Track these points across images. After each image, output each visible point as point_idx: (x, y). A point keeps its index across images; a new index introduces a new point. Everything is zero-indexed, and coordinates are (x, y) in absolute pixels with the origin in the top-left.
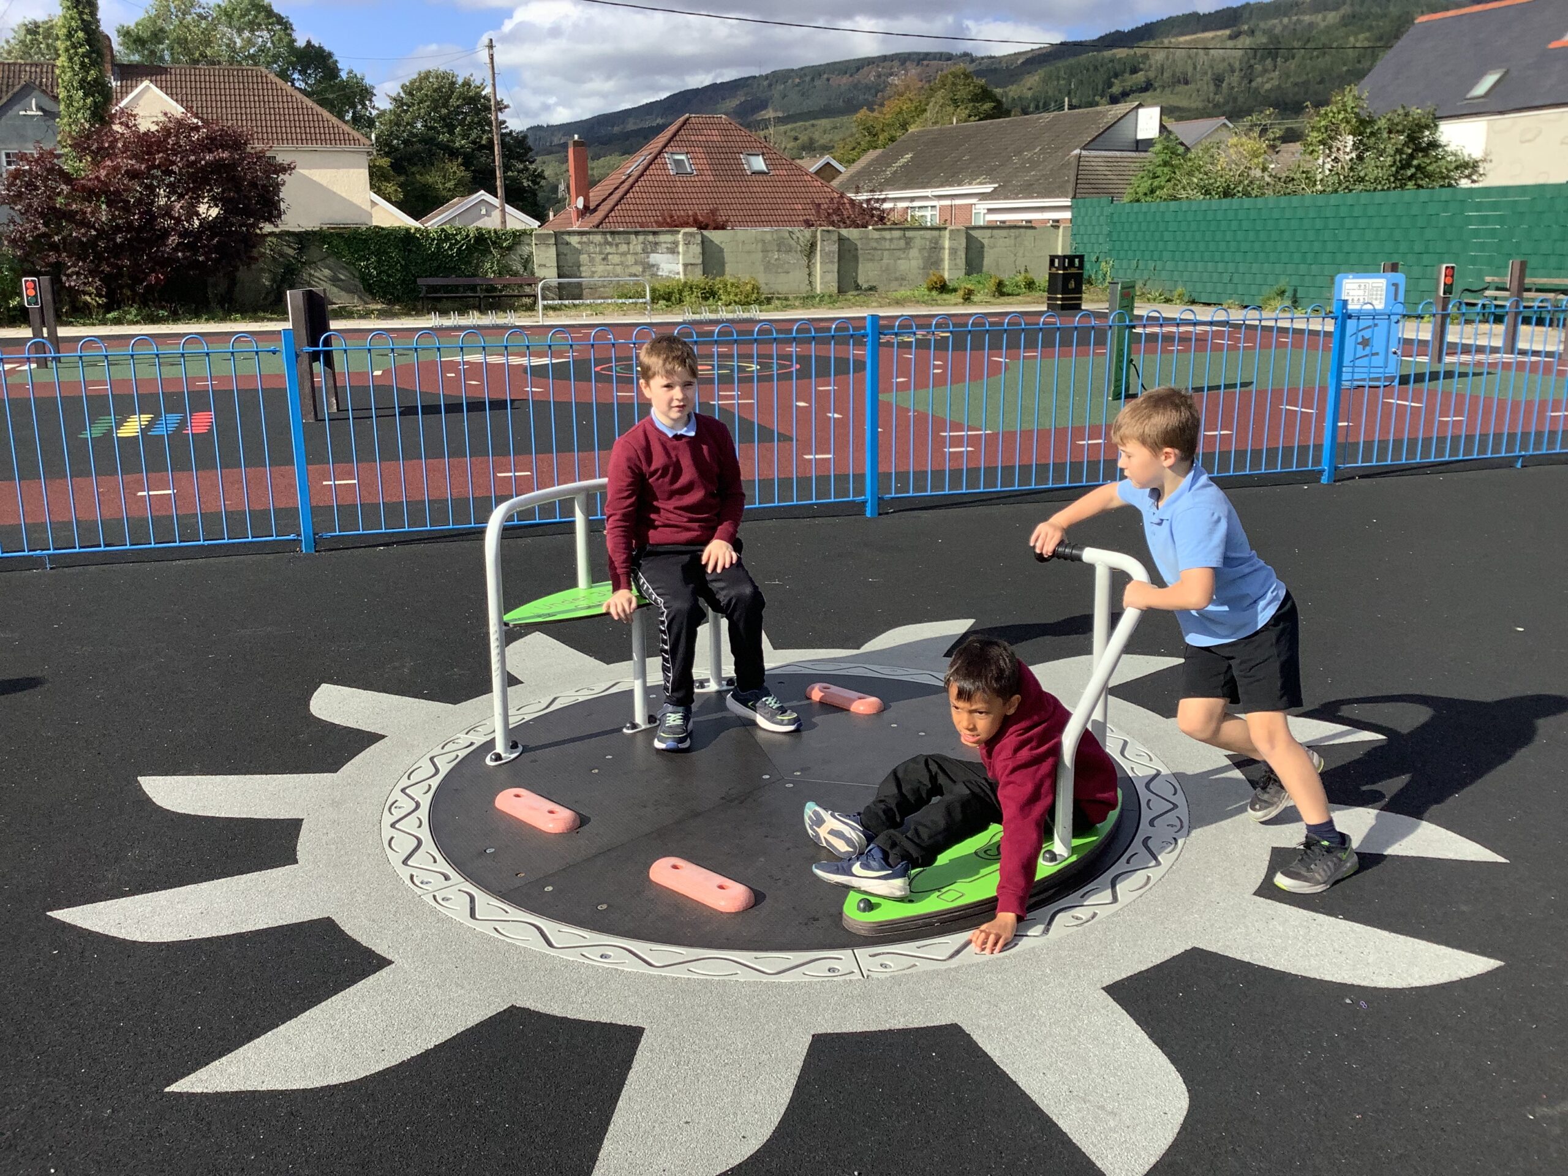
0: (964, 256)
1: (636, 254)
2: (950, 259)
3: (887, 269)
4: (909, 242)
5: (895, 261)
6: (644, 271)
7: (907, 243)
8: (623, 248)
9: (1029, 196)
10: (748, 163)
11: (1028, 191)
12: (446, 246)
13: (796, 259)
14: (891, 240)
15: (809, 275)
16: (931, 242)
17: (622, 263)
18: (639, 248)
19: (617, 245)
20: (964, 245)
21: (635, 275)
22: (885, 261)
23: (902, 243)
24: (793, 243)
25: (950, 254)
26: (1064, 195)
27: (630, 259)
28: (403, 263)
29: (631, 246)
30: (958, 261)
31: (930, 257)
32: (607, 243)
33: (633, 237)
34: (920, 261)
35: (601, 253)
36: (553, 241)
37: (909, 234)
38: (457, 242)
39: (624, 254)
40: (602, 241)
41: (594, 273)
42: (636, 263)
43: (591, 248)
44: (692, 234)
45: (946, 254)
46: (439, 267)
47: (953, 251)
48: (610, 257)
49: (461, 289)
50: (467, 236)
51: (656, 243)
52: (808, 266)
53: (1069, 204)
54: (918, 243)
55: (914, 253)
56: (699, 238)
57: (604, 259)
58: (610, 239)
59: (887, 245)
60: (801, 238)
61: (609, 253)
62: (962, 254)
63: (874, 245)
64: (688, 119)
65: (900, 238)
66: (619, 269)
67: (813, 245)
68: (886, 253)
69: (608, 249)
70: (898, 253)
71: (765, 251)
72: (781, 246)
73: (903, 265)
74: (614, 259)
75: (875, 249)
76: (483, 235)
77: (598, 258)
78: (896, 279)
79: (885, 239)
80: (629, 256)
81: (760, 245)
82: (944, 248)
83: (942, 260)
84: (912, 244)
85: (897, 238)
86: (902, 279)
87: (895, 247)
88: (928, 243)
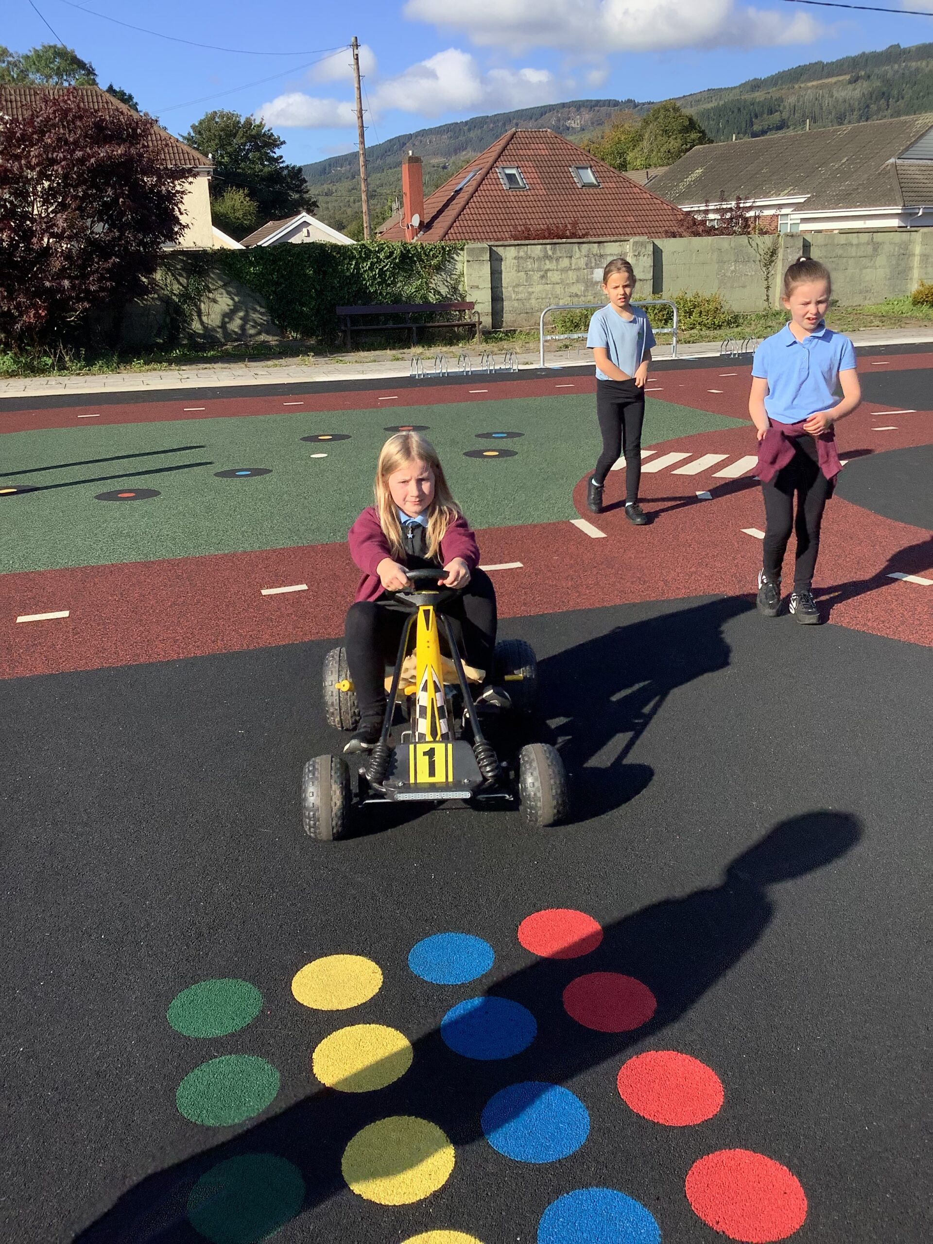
1: (579, 269)
4: (876, 247)
5: (861, 270)
6: (586, 290)
7: (875, 249)
8: (565, 262)
9: (852, 205)
10: (580, 177)
11: (847, 199)
12: (367, 265)
13: (755, 270)
14: (858, 245)
15: (768, 288)
16: (900, 247)
17: (562, 282)
18: (582, 262)
19: (557, 260)
21: (577, 295)
22: (850, 271)
23: (869, 250)
24: (751, 251)
25: (921, 261)
26: (892, 202)
27: (572, 276)
28: (318, 287)
29: (574, 260)
31: (898, 265)
32: (547, 257)
33: (576, 247)
34: (887, 271)
35: (539, 270)
36: (487, 256)
37: (879, 237)
38: (379, 261)
39: (565, 270)
40: (541, 255)
41: (530, 294)
42: (578, 281)
43: (529, 265)
44: (643, 244)
45: (917, 259)
46: (358, 291)
48: (549, 274)
49: (382, 318)
50: (392, 253)
51: (601, 256)
52: (767, 279)
53: (900, 211)
54: (887, 248)
55: (881, 260)
56: (650, 248)
57: (542, 277)
58: (550, 253)
59: (853, 251)
60: (761, 246)
61: (548, 270)
63: (840, 252)
64: (515, 134)
66: (558, 289)
67: (774, 253)
68: (851, 261)
69: (548, 265)
70: (865, 261)
71: (721, 262)
72: (741, 258)
73: (869, 275)
74: (554, 276)
75: (840, 257)
76: (409, 251)
77: (536, 276)
78: (861, 292)
79: (852, 245)
80: (570, 272)
81: (715, 256)
82: (914, 255)
83: (911, 268)
84: (879, 250)
85: (864, 244)
86: (867, 291)
87: (862, 254)
88: (897, 249)
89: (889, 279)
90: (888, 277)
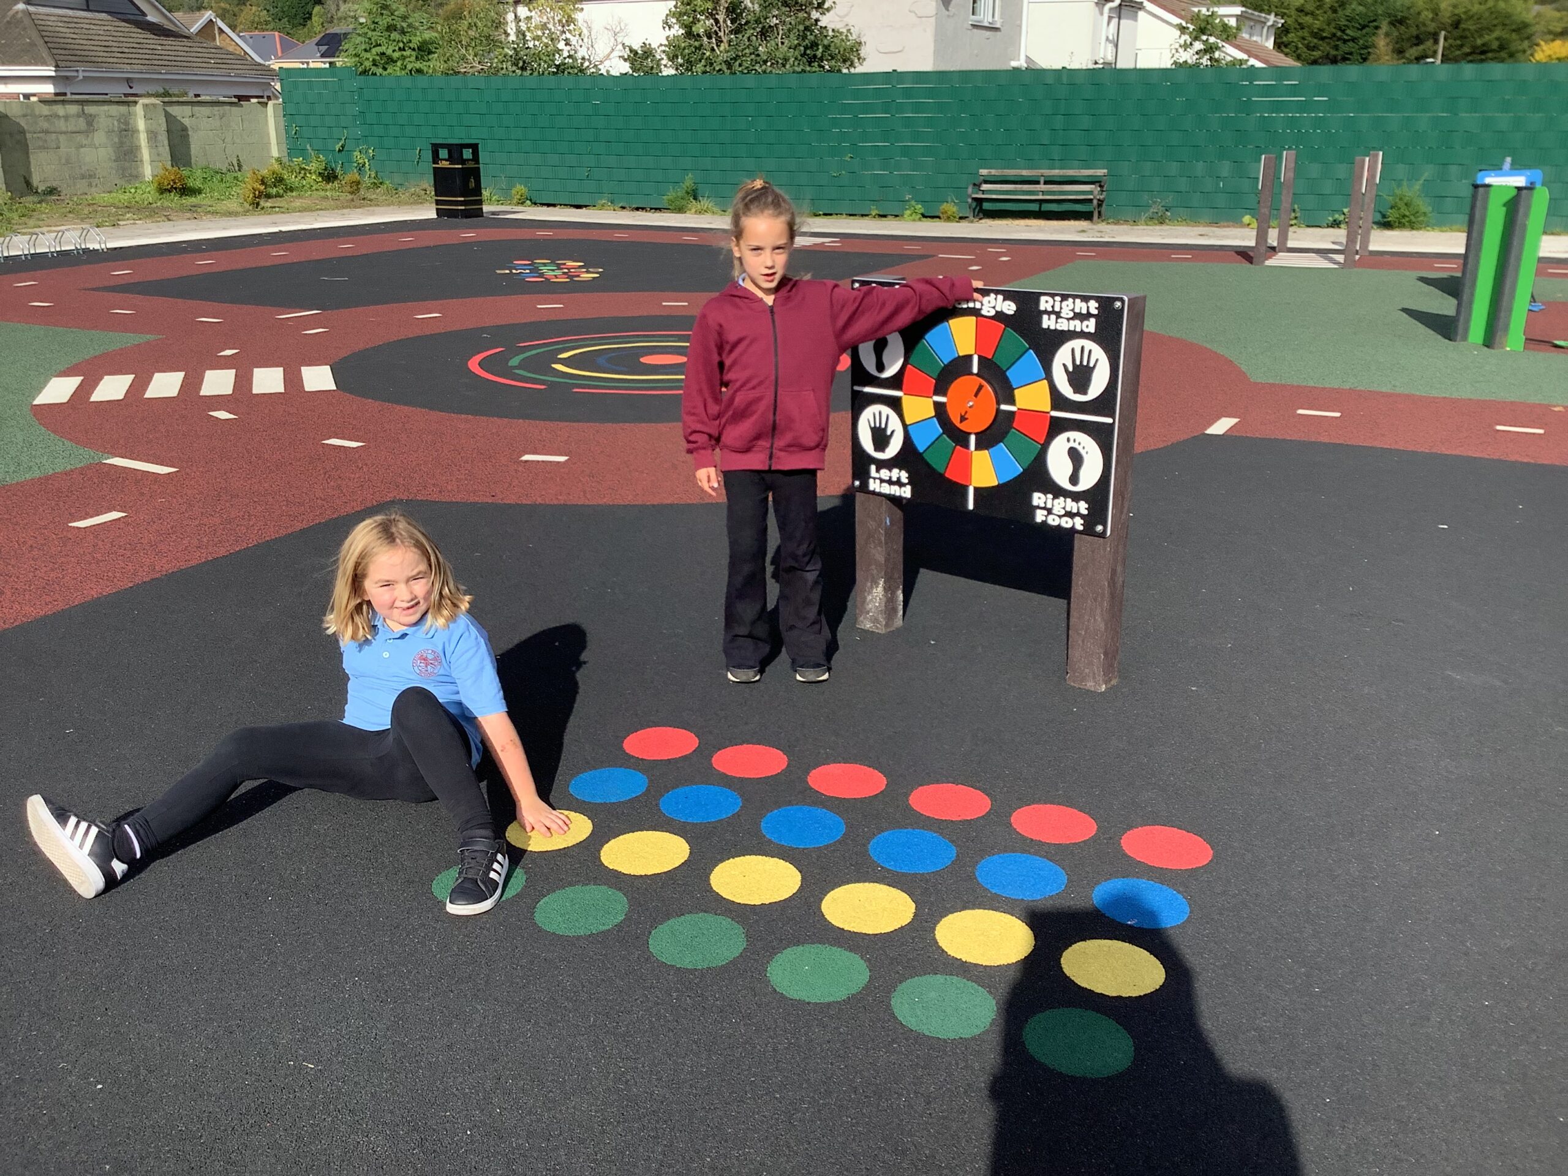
0: (166, 142)
2: (150, 147)
3: (68, 162)
4: (90, 120)
5: (77, 149)
14: (66, 117)
16: (119, 121)
20: (164, 127)
22: (63, 150)
23: (82, 123)
25: (149, 140)
30: (160, 149)
31: (121, 143)
34: (110, 150)
37: (90, 109)
45: (143, 139)
47: (152, 135)
54: (103, 123)
55: (100, 137)
59: (61, 125)
62: (163, 138)
63: (44, 125)
65: (78, 116)
68: (62, 138)
70: (80, 138)
73: (88, 156)
75: (47, 132)
78: (83, 177)
82: (138, 131)
83: (138, 148)
84: (95, 124)
85: (73, 116)
86: (90, 176)
87: (74, 129)
88: (116, 123)
89: (115, 161)
90: (113, 158)
